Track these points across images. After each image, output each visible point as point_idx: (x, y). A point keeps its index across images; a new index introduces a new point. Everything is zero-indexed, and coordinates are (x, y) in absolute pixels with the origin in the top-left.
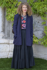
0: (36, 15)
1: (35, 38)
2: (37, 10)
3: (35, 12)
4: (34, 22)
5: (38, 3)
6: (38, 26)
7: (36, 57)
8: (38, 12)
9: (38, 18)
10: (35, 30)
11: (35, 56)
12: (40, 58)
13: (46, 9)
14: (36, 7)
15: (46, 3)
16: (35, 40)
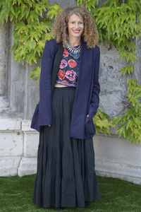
0: (104, 45)
1: (99, 116)
2: (108, 29)
5: (108, 8)
6: (110, 79)
7: (102, 175)
8: (108, 35)
9: (108, 55)
10: (102, 92)
11: (101, 170)
12: (114, 176)
13: (136, 27)
14: (103, 21)
15: (135, 10)
16: (99, 121)
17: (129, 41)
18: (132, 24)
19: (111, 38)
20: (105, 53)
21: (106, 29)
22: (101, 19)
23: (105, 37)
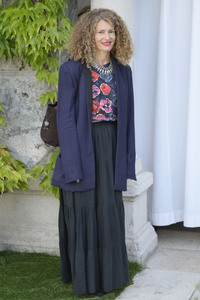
0: (14, 63)
1: (12, 165)
2: (18, 40)
3: (6, 51)
4: (7, 96)
5: (17, 10)
6: (25, 112)
7: (22, 250)
8: (20, 47)
9: (20, 78)
10: (12, 131)
11: (18, 243)
12: (38, 251)
13: (57, 35)
14: (10, 29)
15: (55, 10)
16: (14, 172)
17: (49, 56)
18: (53, 32)
19: (23, 53)
20: (15, 75)
21: (14, 39)
22: (7, 25)
23: (14, 52)
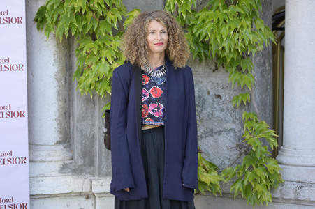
0: (207, 64)
1: (204, 167)
2: (212, 42)
3: (200, 53)
4: (200, 97)
5: (211, 13)
6: (217, 113)
8: (213, 50)
9: (213, 80)
10: (205, 132)
13: (252, 37)
14: (204, 31)
15: (249, 13)
16: (205, 174)
17: (243, 57)
18: (247, 34)
19: (217, 55)
20: (208, 77)
21: (208, 42)
22: (201, 28)
23: (208, 53)
